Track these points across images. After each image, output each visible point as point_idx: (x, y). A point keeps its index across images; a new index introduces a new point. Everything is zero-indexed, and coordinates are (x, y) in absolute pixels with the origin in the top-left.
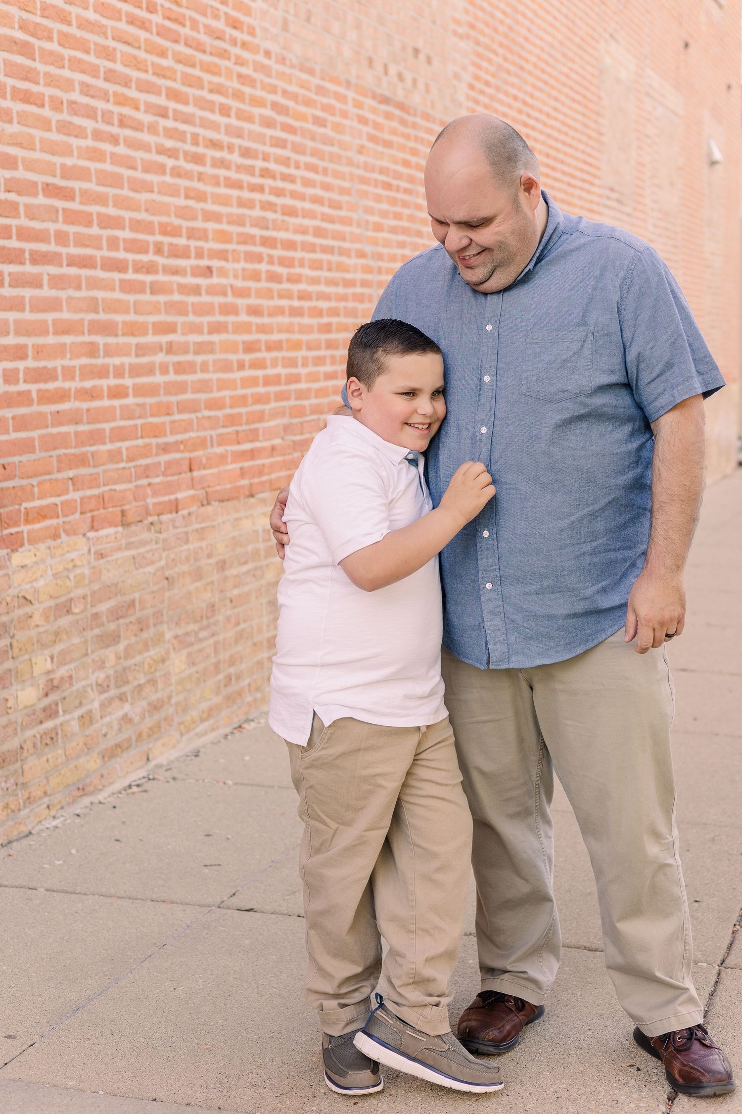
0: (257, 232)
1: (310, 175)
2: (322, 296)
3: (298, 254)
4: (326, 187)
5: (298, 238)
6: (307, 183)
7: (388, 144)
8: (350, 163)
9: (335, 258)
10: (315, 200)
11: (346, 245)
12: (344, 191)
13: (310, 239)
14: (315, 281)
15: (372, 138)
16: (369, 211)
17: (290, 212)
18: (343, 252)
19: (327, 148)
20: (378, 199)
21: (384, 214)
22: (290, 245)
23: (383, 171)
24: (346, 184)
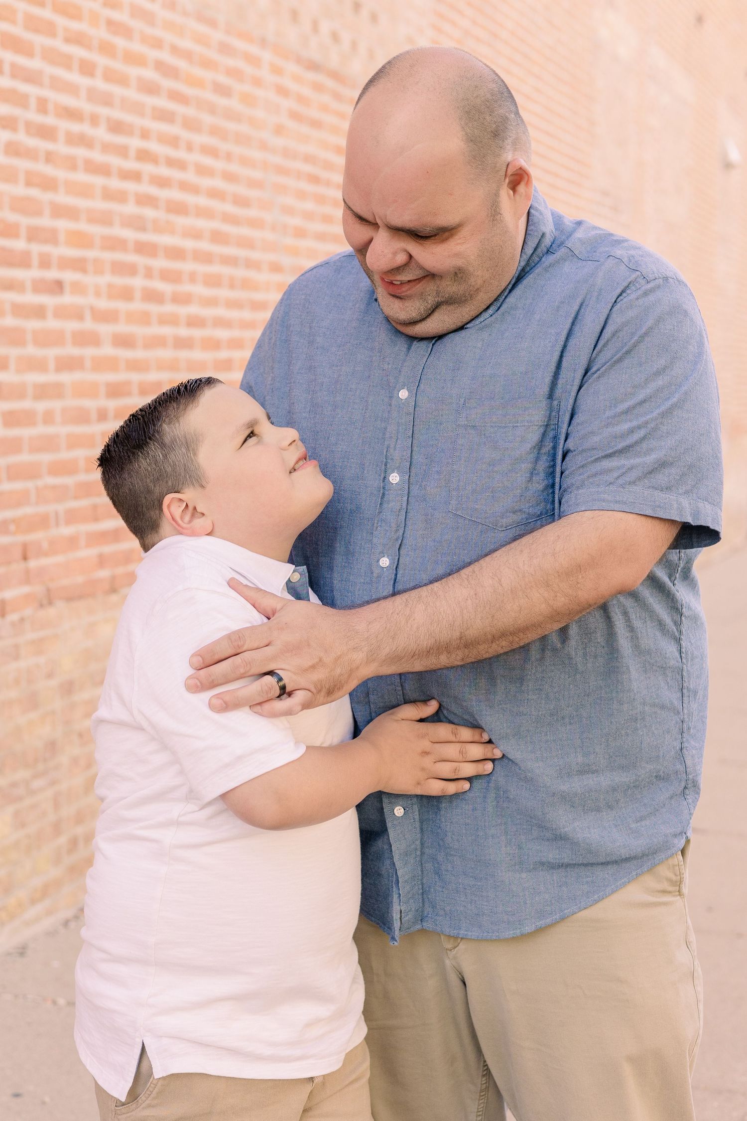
0: (129, 234)
1: (208, 161)
2: (220, 323)
3: (187, 266)
4: (230, 177)
5: (189, 244)
6: (202, 171)
7: (316, 124)
8: (264, 146)
9: (240, 273)
10: (214, 194)
11: (255, 255)
12: (254, 184)
13: (205, 245)
14: (211, 302)
15: (295, 116)
16: (289, 211)
17: (179, 209)
18: (250, 264)
19: (231, 126)
20: (301, 195)
21: (309, 216)
22: (177, 254)
23: (308, 159)
24: (257, 174)
